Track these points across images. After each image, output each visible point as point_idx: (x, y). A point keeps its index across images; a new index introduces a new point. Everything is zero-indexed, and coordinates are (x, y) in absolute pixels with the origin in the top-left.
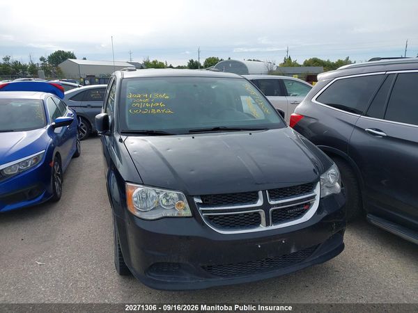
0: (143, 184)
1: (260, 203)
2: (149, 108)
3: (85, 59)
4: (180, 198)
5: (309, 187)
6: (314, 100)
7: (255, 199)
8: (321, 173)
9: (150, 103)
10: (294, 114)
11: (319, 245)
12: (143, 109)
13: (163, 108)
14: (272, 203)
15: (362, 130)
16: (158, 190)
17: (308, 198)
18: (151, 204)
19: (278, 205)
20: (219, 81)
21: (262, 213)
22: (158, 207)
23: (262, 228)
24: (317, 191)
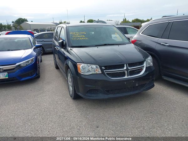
0: (84, 63)
1: (125, 68)
2: (79, 37)
3: (32, 21)
4: (97, 68)
5: (142, 63)
6: (141, 34)
7: (123, 67)
8: (146, 58)
9: (79, 35)
10: (133, 40)
11: (146, 84)
12: (77, 38)
13: (84, 37)
14: (129, 68)
15: (160, 44)
16: (89, 65)
17: (142, 67)
18: (87, 70)
19: (131, 69)
20: (104, 27)
21: (126, 72)
22: (89, 71)
23: (126, 77)
24: (145, 64)
